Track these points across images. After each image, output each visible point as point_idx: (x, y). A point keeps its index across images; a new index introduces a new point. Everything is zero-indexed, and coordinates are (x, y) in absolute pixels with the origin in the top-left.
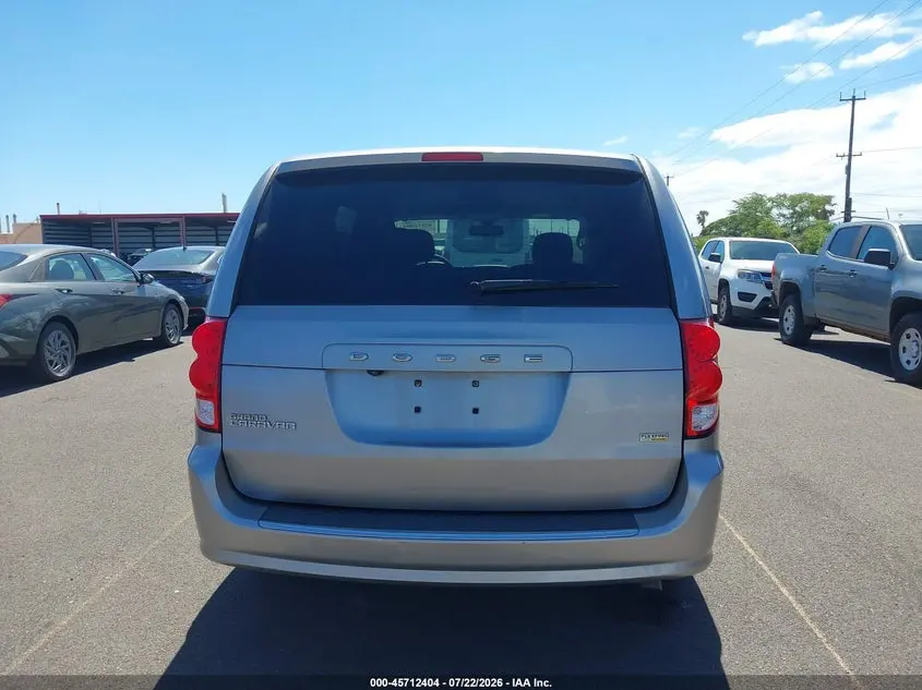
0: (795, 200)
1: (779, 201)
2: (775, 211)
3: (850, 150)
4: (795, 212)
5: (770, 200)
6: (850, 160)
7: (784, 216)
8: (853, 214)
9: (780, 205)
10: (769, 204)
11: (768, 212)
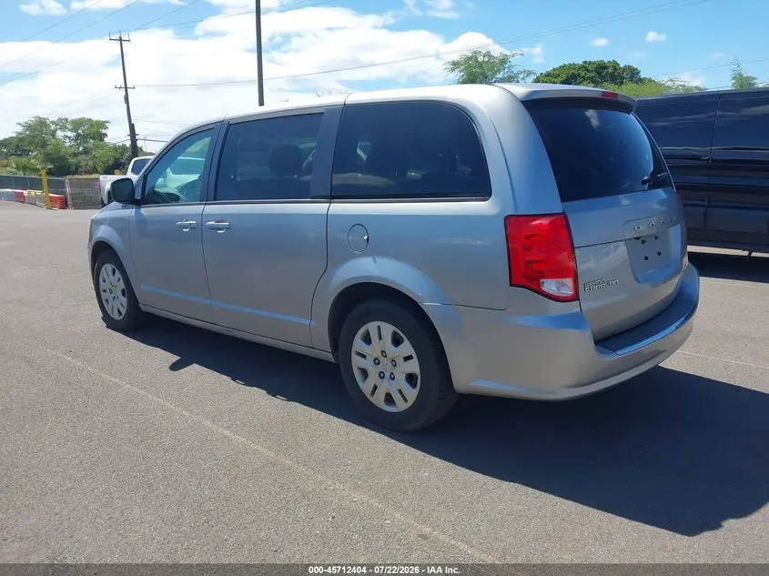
0: (77, 124)
1: (62, 123)
2: (60, 134)
3: (125, 83)
4: (78, 135)
5: (53, 122)
6: (126, 91)
7: (69, 138)
8: (137, 137)
9: (63, 128)
10: (53, 127)
11: (53, 134)
